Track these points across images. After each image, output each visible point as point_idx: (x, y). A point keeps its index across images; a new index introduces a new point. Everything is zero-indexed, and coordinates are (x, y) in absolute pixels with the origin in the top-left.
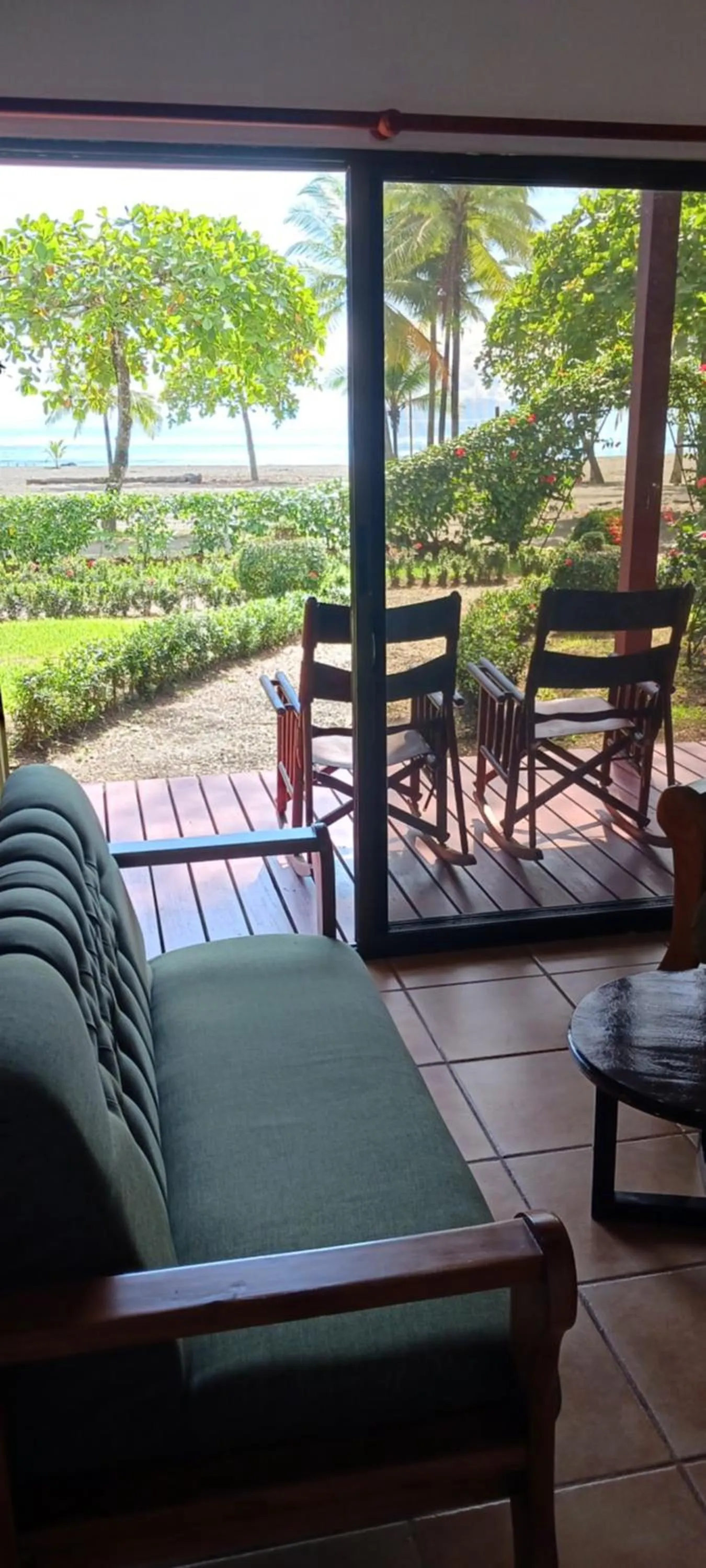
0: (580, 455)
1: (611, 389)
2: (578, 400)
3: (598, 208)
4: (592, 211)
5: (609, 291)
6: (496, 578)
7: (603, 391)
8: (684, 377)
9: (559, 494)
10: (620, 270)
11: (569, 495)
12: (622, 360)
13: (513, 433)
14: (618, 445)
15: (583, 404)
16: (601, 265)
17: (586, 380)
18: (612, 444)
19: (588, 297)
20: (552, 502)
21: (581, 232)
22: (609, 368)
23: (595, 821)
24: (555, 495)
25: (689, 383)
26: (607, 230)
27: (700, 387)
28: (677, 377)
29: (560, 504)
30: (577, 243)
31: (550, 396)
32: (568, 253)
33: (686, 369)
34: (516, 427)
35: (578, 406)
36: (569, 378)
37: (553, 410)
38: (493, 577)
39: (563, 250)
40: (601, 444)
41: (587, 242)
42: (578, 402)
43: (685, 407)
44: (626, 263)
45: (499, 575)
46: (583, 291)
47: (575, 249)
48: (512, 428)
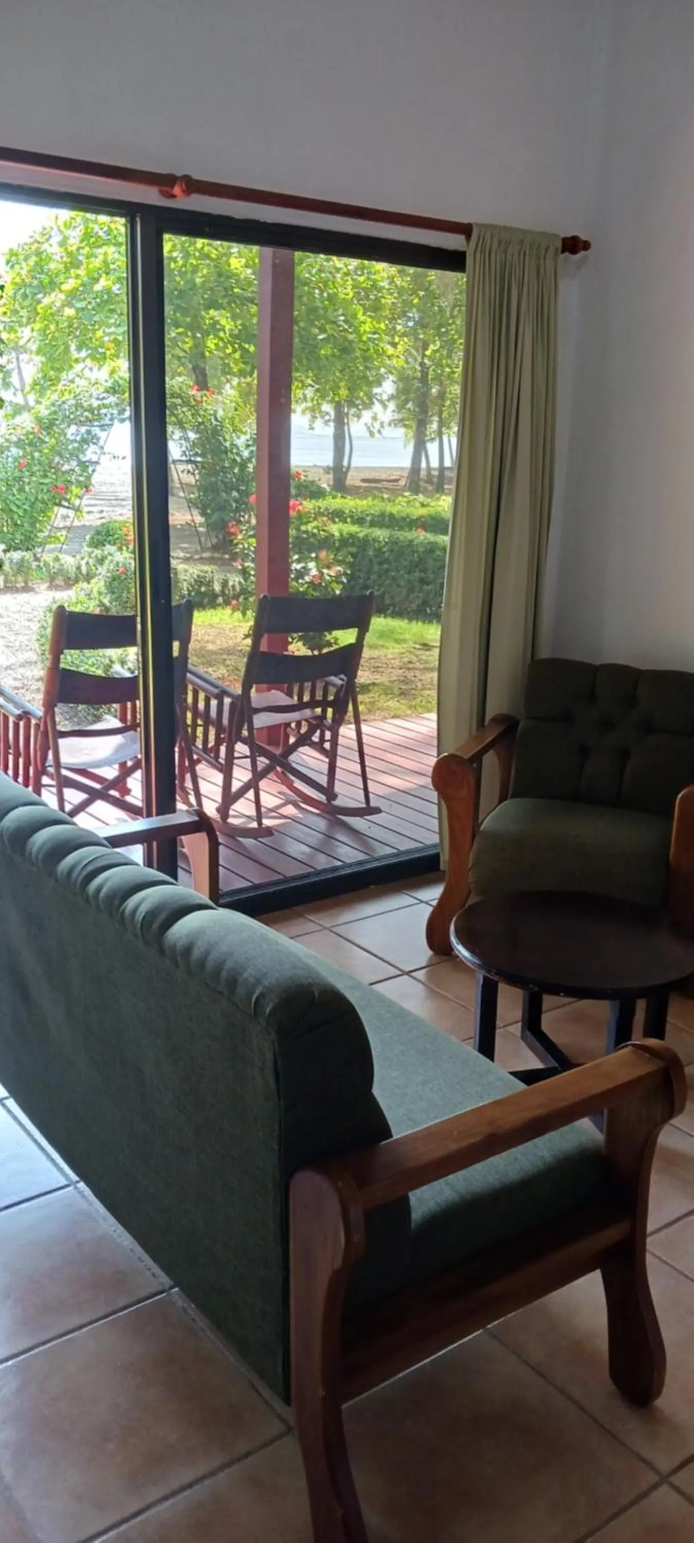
0: (88, 467)
1: (113, 404)
2: (82, 413)
3: (68, 226)
4: (62, 228)
5: (90, 307)
6: (23, 584)
7: (105, 406)
8: (179, 396)
9: (69, 503)
10: (98, 287)
11: (80, 505)
12: (119, 377)
13: (19, 444)
14: (124, 458)
15: (87, 417)
16: (79, 282)
17: (87, 394)
18: (118, 457)
19: (69, 312)
20: (63, 511)
21: (53, 248)
22: (109, 384)
23: (282, 801)
24: (66, 504)
25: (183, 401)
26: (78, 249)
27: (193, 406)
28: (173, 396)
29: (71, 513)
30: (50, 259)
31: (53, 409)
32: (42, 267)
33: (180, 389)
34: (22, 437)
35: (82, 419)
36: (70, 392)
37: (57, 422)
38: (20, 585)
39: (36, 264)
40: (107, 457)
41: (58, 258)
42: (82, 415)
43: (181, 425)
44: (103, 283)
45: (26, 583)
46: (63, 306)
47: (47, 264)
48: (19, 440)
